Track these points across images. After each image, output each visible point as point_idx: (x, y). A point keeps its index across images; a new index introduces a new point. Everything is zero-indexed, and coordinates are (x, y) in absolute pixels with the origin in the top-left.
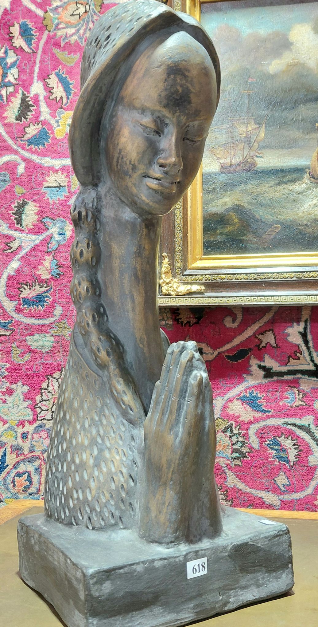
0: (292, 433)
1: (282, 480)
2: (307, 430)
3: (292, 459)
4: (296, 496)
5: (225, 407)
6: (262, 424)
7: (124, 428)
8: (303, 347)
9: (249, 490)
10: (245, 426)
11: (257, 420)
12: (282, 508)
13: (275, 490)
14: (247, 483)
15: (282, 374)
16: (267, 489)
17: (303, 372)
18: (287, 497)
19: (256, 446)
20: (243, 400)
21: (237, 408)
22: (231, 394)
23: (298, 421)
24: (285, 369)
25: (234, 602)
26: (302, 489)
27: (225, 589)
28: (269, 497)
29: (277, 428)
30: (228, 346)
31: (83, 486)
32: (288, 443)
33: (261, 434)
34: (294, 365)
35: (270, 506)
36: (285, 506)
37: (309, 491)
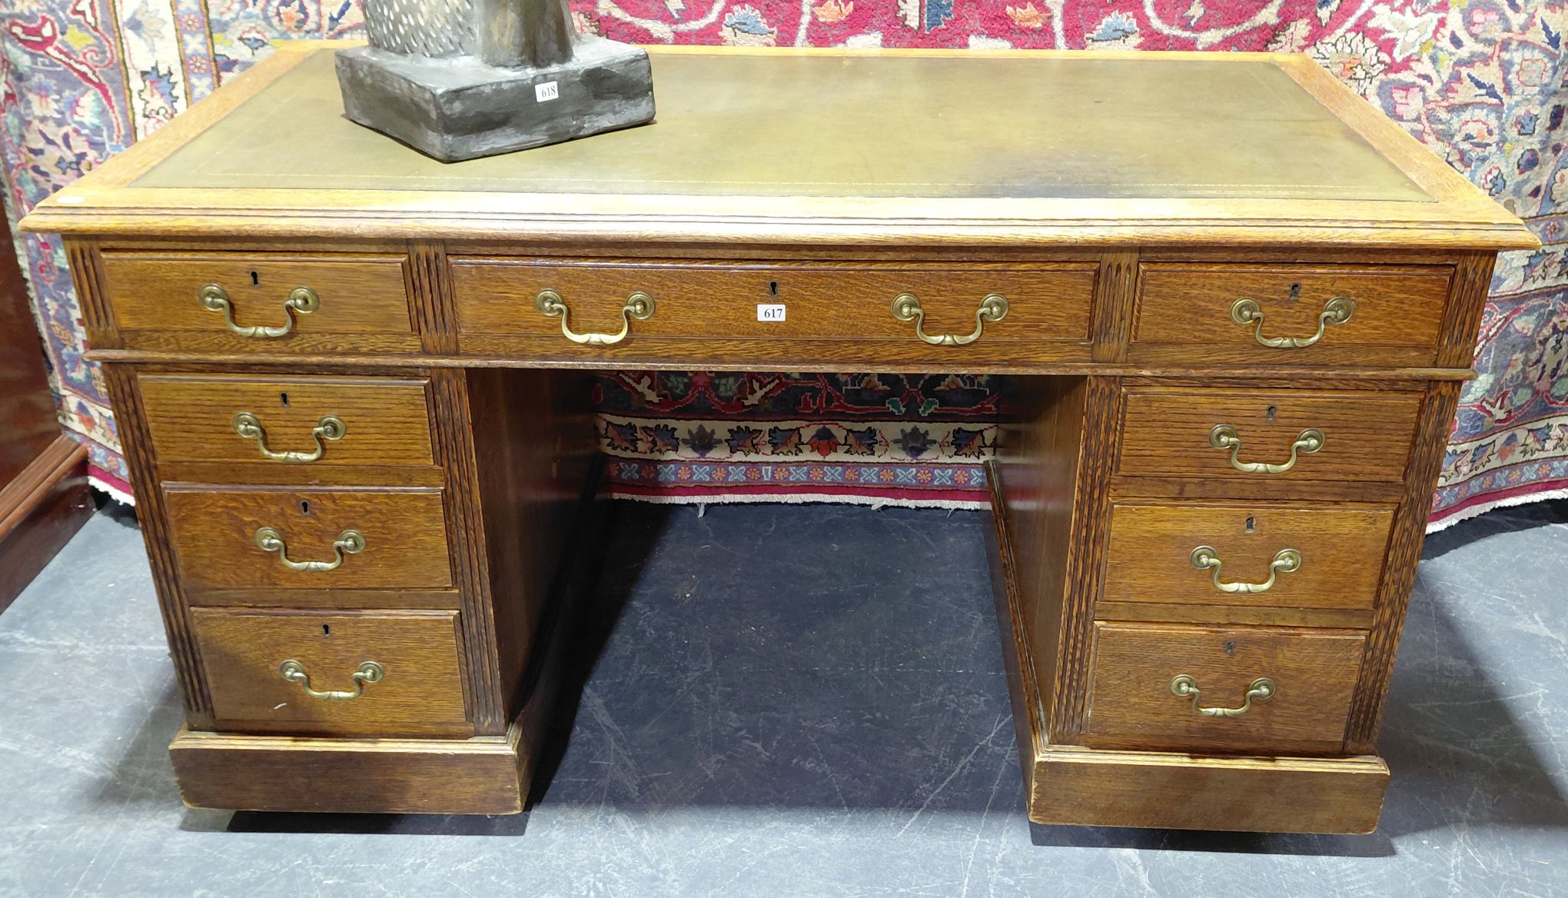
1: (674, 4)
4: (695, 25)
9: (629, 19)
12: (676, 42)
13: (666, 17)
14: (626, 9)
16: (654, 17)
18: (682, 27)
25: (589, 126)
26: (702, 15)
27: (579, 114)
28: (657, 28)
35: (660, 41)
36: (681, 38)
37: (712, 17)
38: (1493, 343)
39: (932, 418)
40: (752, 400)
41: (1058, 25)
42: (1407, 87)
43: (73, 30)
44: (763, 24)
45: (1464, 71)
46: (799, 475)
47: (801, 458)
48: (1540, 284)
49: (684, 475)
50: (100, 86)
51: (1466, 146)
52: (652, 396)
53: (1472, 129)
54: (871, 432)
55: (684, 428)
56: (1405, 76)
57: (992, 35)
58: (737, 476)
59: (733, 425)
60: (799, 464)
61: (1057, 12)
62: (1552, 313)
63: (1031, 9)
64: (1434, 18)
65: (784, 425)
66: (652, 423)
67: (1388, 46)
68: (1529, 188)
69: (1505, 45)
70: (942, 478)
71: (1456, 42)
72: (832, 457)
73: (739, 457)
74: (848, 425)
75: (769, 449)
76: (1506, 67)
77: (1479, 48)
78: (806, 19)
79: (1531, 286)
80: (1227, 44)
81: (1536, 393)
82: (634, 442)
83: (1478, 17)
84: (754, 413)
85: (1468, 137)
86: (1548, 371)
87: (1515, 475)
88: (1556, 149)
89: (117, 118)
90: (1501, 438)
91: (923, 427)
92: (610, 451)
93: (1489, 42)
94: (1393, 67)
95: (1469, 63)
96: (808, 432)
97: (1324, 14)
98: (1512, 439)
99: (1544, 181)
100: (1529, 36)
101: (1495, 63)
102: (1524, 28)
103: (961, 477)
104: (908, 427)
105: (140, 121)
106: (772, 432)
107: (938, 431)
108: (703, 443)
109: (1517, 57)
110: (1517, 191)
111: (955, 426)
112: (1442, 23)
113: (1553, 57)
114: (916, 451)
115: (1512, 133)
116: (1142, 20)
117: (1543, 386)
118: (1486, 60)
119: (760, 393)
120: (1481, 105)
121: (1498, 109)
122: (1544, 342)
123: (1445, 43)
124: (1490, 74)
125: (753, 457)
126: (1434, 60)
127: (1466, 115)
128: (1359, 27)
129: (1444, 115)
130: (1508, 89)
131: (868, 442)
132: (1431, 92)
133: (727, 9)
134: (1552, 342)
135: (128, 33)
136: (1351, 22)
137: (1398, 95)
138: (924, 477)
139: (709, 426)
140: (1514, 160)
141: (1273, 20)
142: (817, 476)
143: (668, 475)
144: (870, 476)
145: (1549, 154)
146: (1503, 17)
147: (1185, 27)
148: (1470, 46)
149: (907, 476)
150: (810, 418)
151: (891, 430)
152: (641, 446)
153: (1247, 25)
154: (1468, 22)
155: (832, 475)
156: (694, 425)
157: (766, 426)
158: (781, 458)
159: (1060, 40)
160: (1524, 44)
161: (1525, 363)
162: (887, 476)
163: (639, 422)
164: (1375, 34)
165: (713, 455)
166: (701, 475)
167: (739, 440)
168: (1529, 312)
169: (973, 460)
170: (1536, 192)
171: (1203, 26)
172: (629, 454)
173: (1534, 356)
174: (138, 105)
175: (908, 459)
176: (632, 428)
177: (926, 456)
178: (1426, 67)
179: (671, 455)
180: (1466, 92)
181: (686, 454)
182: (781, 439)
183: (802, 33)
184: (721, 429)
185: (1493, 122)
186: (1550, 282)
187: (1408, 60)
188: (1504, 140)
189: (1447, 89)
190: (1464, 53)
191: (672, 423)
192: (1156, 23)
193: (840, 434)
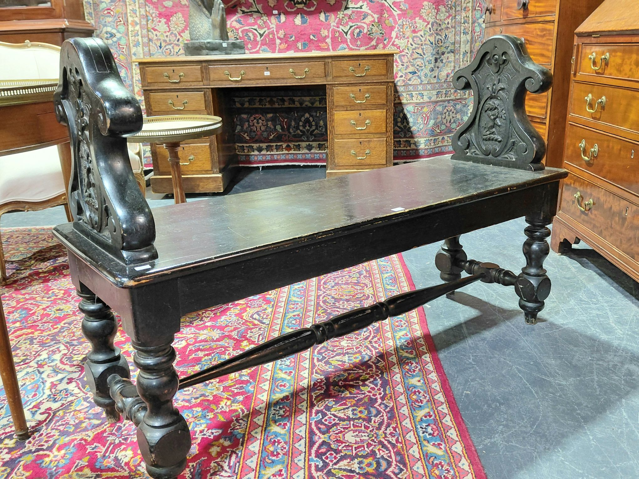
0: (251, 31)
1: (249, 46)
2: (256, 30)
3: (252, 39)
4: (254, 50)
5: (231, 24)
6: (243, 29)
7: (207, 19)
8: (253, 3)
10: (237, 30)
11: (241, 28)
13: (248, 49)
15: (248, 12)
17: (254, 12)
18: (251, 51)
19: (241, 36)
20: (236, 21)
21: (235, 24)
22: (232, 20)
23: (253, 27)
24: (248, 11)
26: (255, 48)
27: (231, 50)
29: (247, 30)
30: (230, 4)
31: (199, 32)
32: (250, 34)
33: (242, 32)
34: (251, 9)
36: (251, 53)
37: (258, 49)
38: (432, 113)
39: (313, 141)
40: (271, 137)
41: (331, 47)
42: (404, 56)
43: (121, 55)
44: (268, 49)
45: (414, 51)
46: (283, 157)
47: (283, 152)
48: (441, 99)
49: (256, 158)
50: (126, 68)
51: (418, 67)
52: (248, 138)
53: (418, 63)
54: (299, 145)
55: (255, 146)
56: (403, 53)
57: (317, 50)
58: (269, 158)
59: (267, 144)
60: (283, 154)
61: (330, 44)
62: (446, 106)
63: (324, 44)
64: (407, 40)
65: (279, 144)
66: (248, 145)
67: (399, 48)
68: (433, 76)
69: (422, 45)
70: (317, 157)
71: (412, 45)
72: (290, 152)
73: (269, 153)
74: (293, 143)
75: (275, 150)
76: (423, 49)
77: (417, 46)
78: (277, 48)
79: (438, 99)
80: (366, 49)
81: (447, 127)
82: (244, 150)
83: (415, 39)
84: (271, 141)
85: (418, 65)
86: (448, 121)
87: (447, 148)
88: (438, 67)
89: (129, 75)
90: (441, 138)
91: (311, 143)
92: (238, 153)
93: (418, 44)
94: (401, 52)
95: (415, 49)
96: (284, 146)
97: (385, 42)
98: (443, 138)
99: (436, 74)
100: (426, 42)
101: (420, 49)
102: (425, 41)
103: (321, 156)
104: (308, 143)
105: (134, 75)
106: (276, 145)
107: (315, 144)
108: (260, 150)
109: (424, 47)
110: (430, 76)
111: (318, 143)
112: (408, 41)
113: (432, 47)
114: (310, 150)
115: (427, 64)
116: (348, 45)
117: (448, 124)
118: (418, 48)
119: (273, 136)
120: (419, 58)
121: (423, 59)
122: (445, 113)
123: (410, 45)
124: (420, 51)
125: (272, 153)
126: (408, 49)
127: (417, 60)
128: (393, 44)
129: (412, 61)
130: (424, 54)
131: (298, 147)
132: (409, 56)
133: (261, 47)
134: (447, 113)
135: (133, 56)
136: (391, 43)
137: (402, 58)
138: (312, 156)
139: (261, 145)
140: (428, 70)
141: (375, 44)
142: (287, 157)
143: (253, 159)
144: (300, 157)
145: (436, 68)
146: (420, 39)
147: (357, 46)
148: (414, 46)
149: (308, 156)
150: (285, 142)
151: (304, 144)
152: (246, 151)
153: (370, 45)
154: (413, 41)
155: (290, 157)
156: (258, 145)
157: (274, 144)
158: (278, 153)
159: (331, 50)
160: (425, 44)
161: (442, 118)
162: (304, 157)
163: (245, 145)
164: (396, 45)
165: (263, 152)
166: (260, 158)
167: (269, 148)
168: (440, 105)
169: (323, 151)
170: (435, 77)
171: (361, 46)
172: (243, 154)
173: (443, 117)
174: (134, 72)
175: (308, 152)
176: (243, 146)
177: (312, 151)
178: (406, 51)
179: (252, 153)
180: (416, 56)
181: (256, 153)
182: (278, 148)
183: (277, 51)
184: (264, 145)
185: (422, 62)
186: (443, 99)
187: (403, 50)
188: (425, 65)
189: (411, 55)
190: (414, 47)
191: (252, 145)
192: (351, 46)
193: (292, 146)
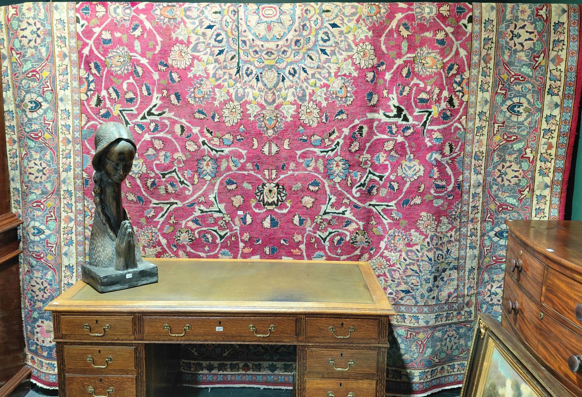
0: (210, 232)
1: (207, 248)
2: (215, 231)
3: (210, 241)
4: (212, 254)
5: (186, 224)
6: (200, 229)
8: (215, 202)
9: (195, 252)
10: (193, 230)
11: (198, 228)
12: (207, 258)
13: (204, 252)
14: (194, 250)
15: (207, 212)
16: (201, 252)
17: (215, 211)
18: (208, 254)
19: (197, 237)
20: (193, 221)
21: (190, 224)
22: (188, 219)
23: (212, 228)
24: (208, 210)
26: (214, 251)
28: (202, 254)
29: (205, 231)
30: (187, 202)
32: (209, 236)
33: (199, 233)
34: (212, 209)
35: (202, 257)
36: (208, 257)
37: (216, 252)
38: (430, 340)
39: (278, 360)
40: (225, 355)
41: (304, 254)
42: (395, 271)
43: (49, 255)
44: (229, 253)
45: (408, 267)
46: (238, 378)
47: (239, 373)
48: (440, 323)
49: (204, 378)
50: (54, 270)
51: (412, 286)
52: (196, 354)
53: (413, 281)
54: (260, 364)
55: (205, 363)
56: (394, 268)
57: (288, 256)
58: (220, 378)
59: (219, 362)
60: (239, 375)
61: (304, 251)
62: (446, 331)
63: (297, 250)
64: (399, 254)
65: (234, 362)
66: (196, 362)
67: (389, 260)
68: (431, 297)
69: (418, 261)
70: (281, 379)
71: (405, 260)
72: (248, 373)
73: (221, 372)
74: (253, 362)
75: (229, 370)
76: (419, 266)
77: (411, 261)
78: (240, 252)
79: (437, 323)
80: (348, 259)
81: (447, 354)
82: (190, 368)
83: (409, 254)
84: (226, 359)
85: (412, 284)
86: (449, 348)
87: (447, 379)
88: (437, 287)
89: (57, 277)
90: (439, 368)
91: (275, 363)
92: (183, 371)
93: (414, 260)
94: (390, 266)
95: (409, 265)
96: (241, 365)
97: (372, 252)
98: (443, 368)
99: (435, 295)
100: (423, 258)
101: (416, 265)
102: (422, 257)
103: (287, 379)
104: (270, 363)
105: (63, 278)
106: (231, 364)
107: (279, 364)
108: (210, 368)
109: (421, 264)
110: (428, 297)
111: (283, 363)
112: (401, 255)
113: (431, 264)
114: (273, 371)
115: (424, 283)
116: (326, 253)
117: (449, 352)
118: (413, 264)
119: (227, 352)
120: (414, 275)
121: (419, 276)
122: (446, 339)
123: (402, 260)
124: (415, 268)
125: (225, 373)
126: (400, 264)
127: (411, 278)
128: (381, 256)
129: (405, 278)
130: (420, 271)
131: (258, 368)
132: (401, 272)
133: (220, 250)
134: (448, 339)
135: (64, 256)
136: (379, 254)
137: (393, 272)
138: (276, 379)
139: (212, 363)
140: (426, 290)
141: (359, 254)
142: (244, 378)
143: (200, 378)
144: (259, 378)
145: (435, 288)
146: (416, 254)
147: (337, 255)
148: (408, 261)
149: (271, 378)
150: (242, 360)
151: (266, 364)
152: (192, 369)
153: (352, 255)
154: (407, 255)
155: (248, 378)
156: (208, 362)
157: (229, 363)
158: (233, 373)
159: (305, 258)
160: (422, 260)
161: (441, 345)
162: (265, 378)
163: (192, 362)
164: (385, 257)
165: (214, 372)
166: (210, 378)
167: (221, 367)
168: (439, 331)
169: (290, 373)
170: (434, 298)
171: (341, 255)
172: (189, 372)
173: (444, 343)
174: (63, 274)
175: (271, 373)
176: (190, 363)
177: (276, 372)
178: (398, 266)
179: (201, 372)
180: (409, 272)
181: (205, 372)
182: (233, 367)
183: (239, 255)
184: (216, 363)
185: (418, 280)
186: (443, 322)
187: (394, 264)
188: (422, 284)
189: (405, 271)
190: (407, 262)
191: (202, 362)
192: (329, 254)
193: (250, 365)
